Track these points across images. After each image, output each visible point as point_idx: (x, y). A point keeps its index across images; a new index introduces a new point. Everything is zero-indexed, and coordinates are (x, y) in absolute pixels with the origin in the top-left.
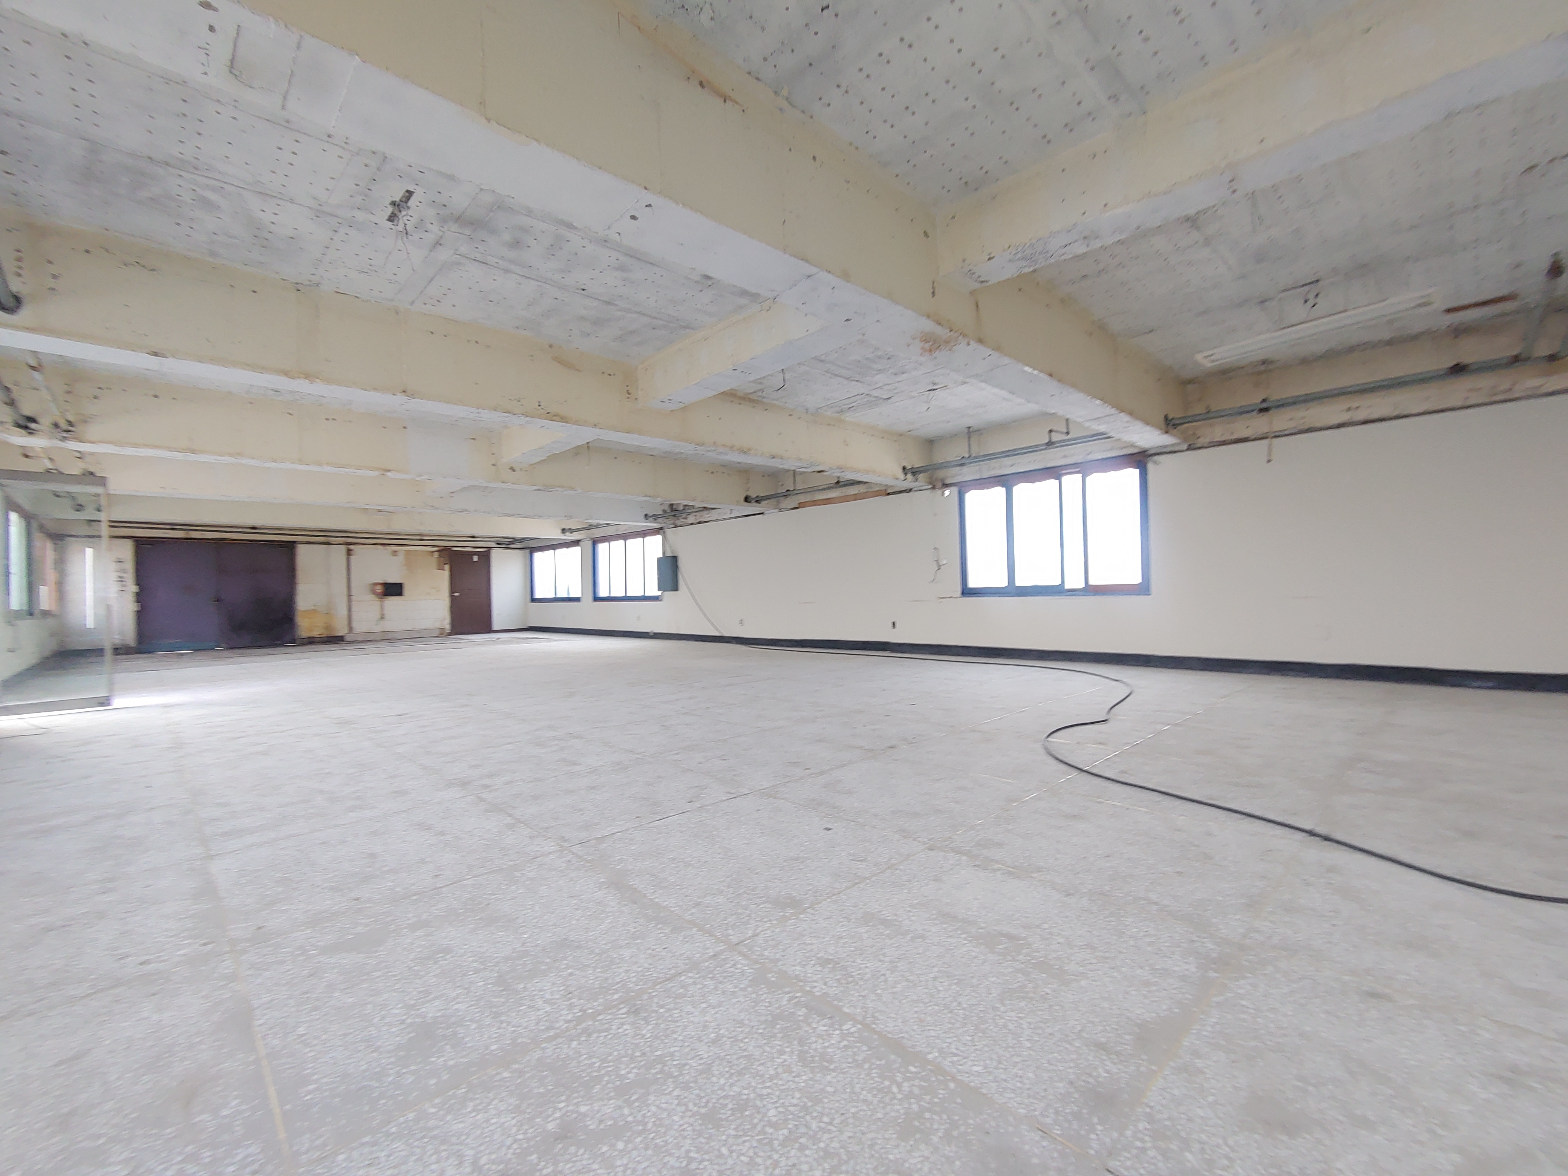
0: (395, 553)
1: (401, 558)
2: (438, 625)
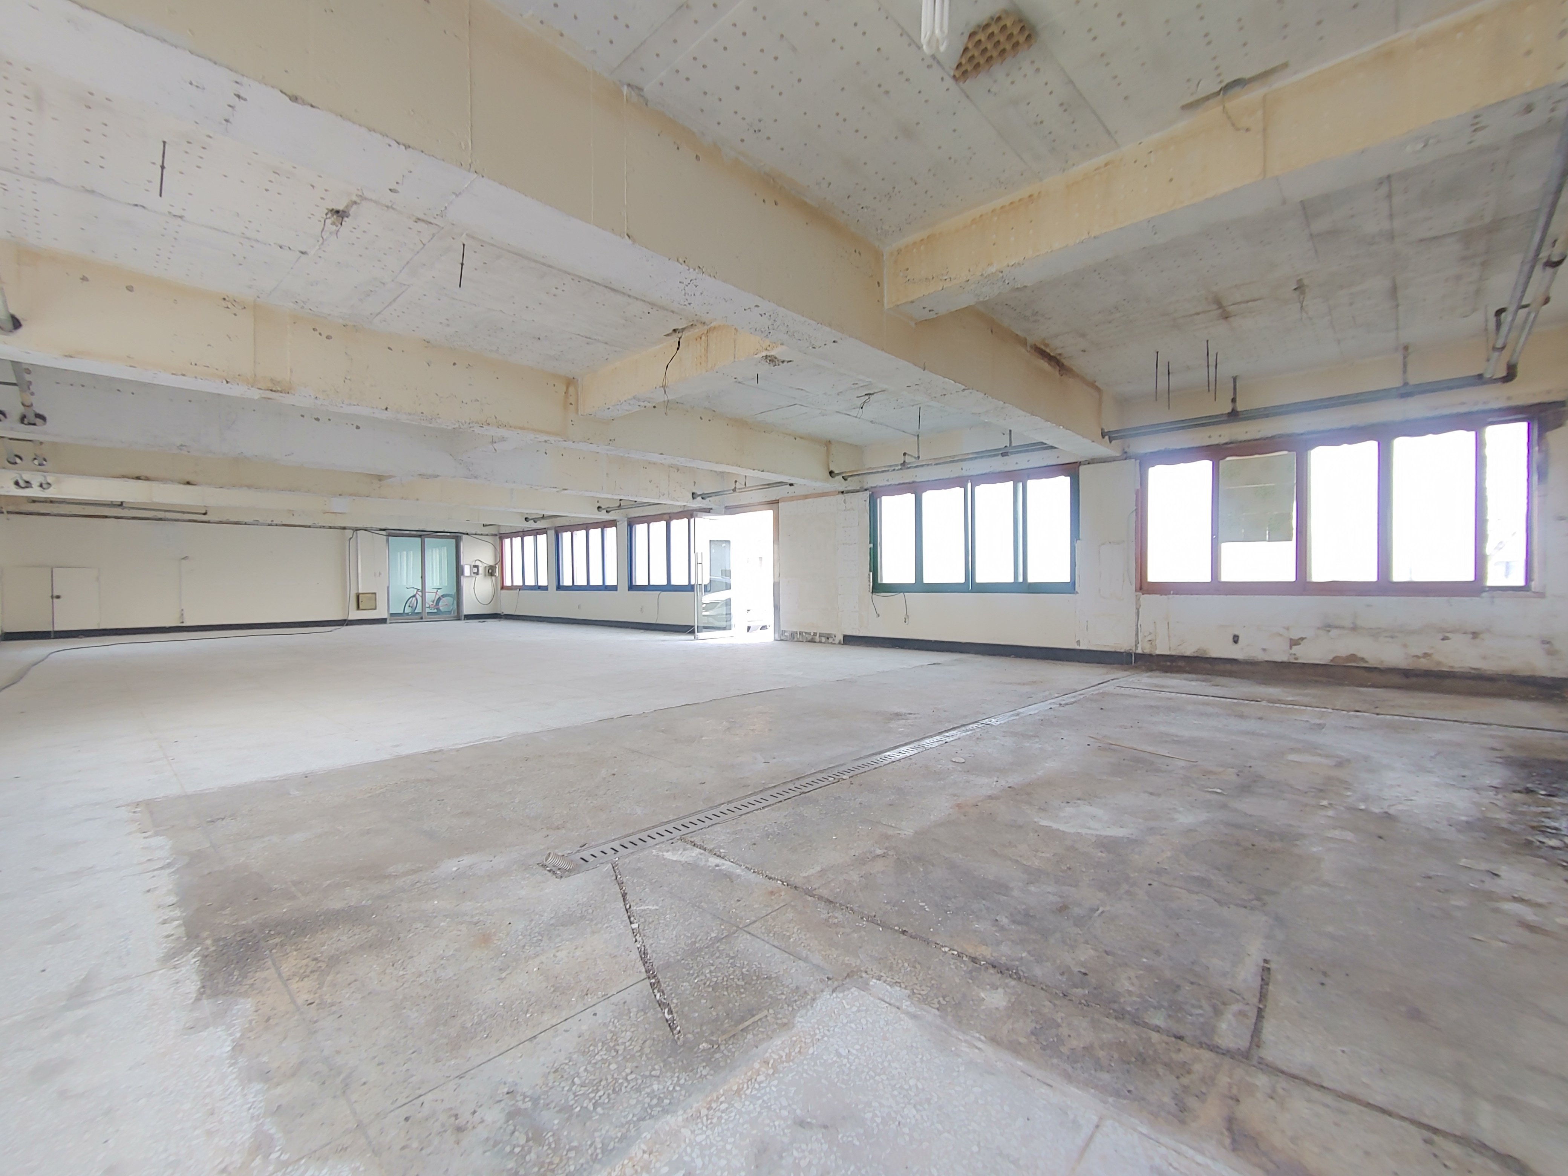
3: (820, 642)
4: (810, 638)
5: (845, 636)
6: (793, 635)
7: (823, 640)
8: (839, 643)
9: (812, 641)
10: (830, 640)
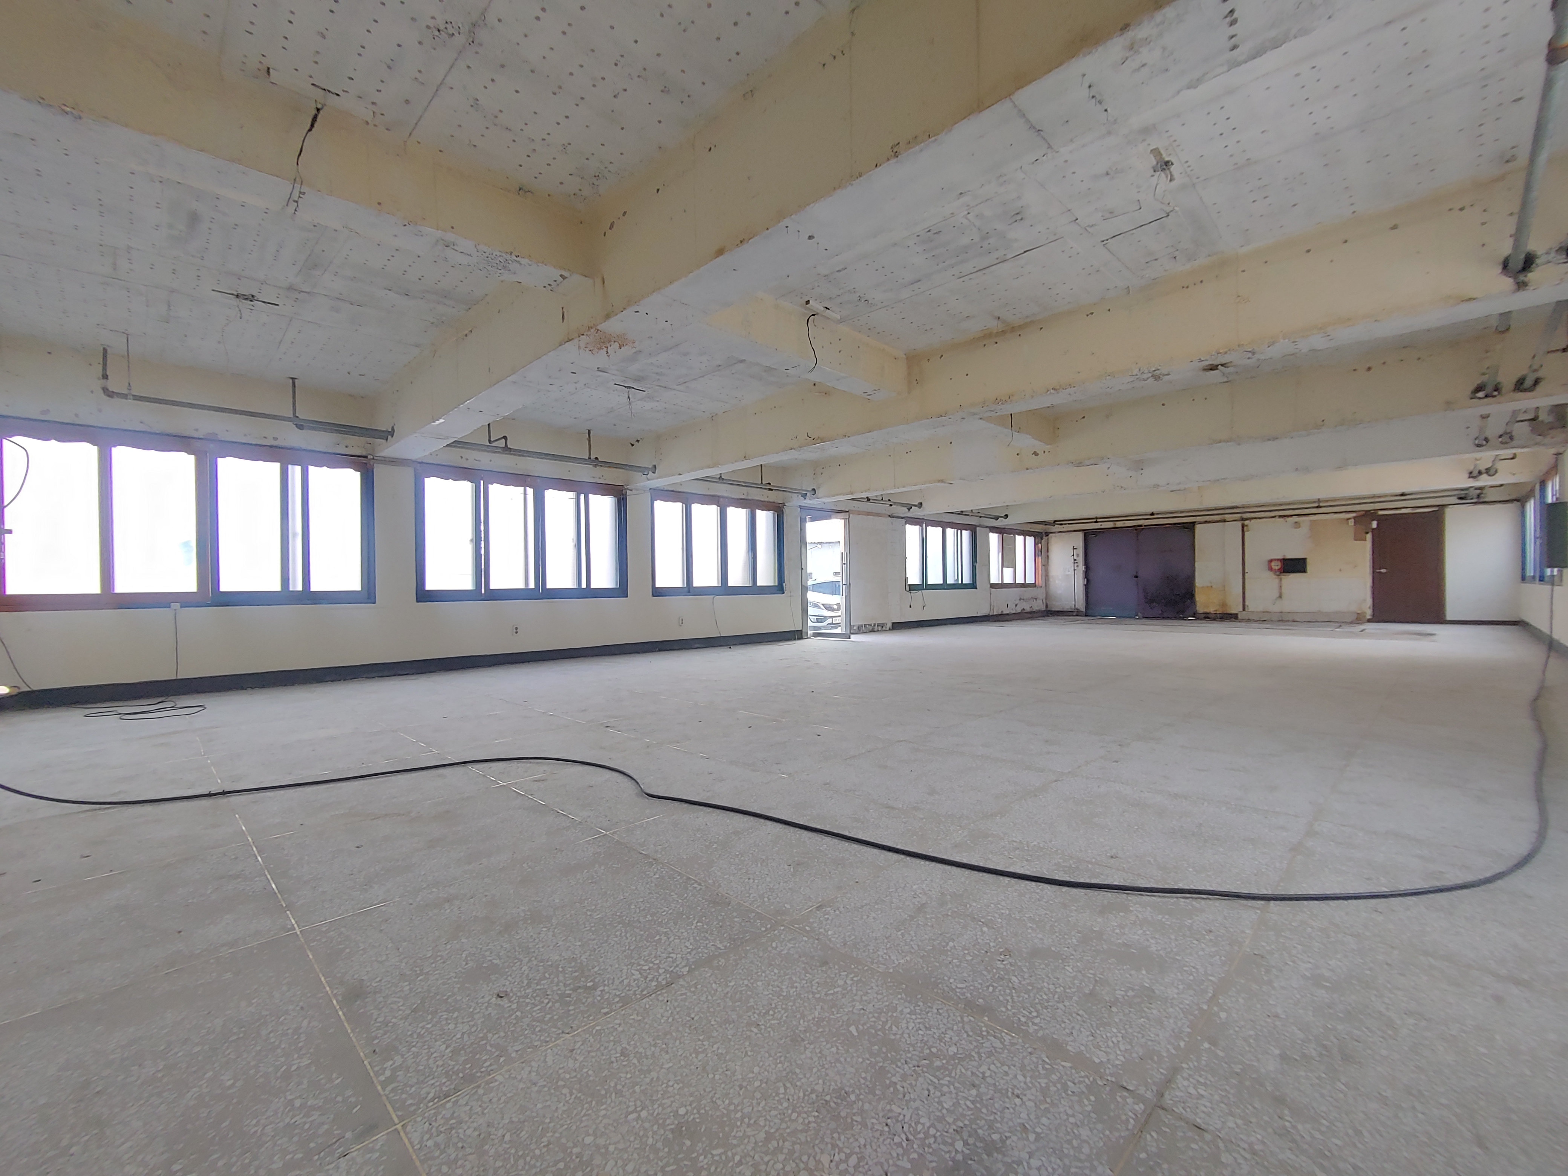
0: (1297, 525)
1: (1304, 530)
2: (1354, 608)
3: (878, 631)
4: (871, 628)
5: (893, 624)
6: (859, 627)
7: (880, 628)
8: (890, 629)
9: (873, 631)
10: (884, 628)
